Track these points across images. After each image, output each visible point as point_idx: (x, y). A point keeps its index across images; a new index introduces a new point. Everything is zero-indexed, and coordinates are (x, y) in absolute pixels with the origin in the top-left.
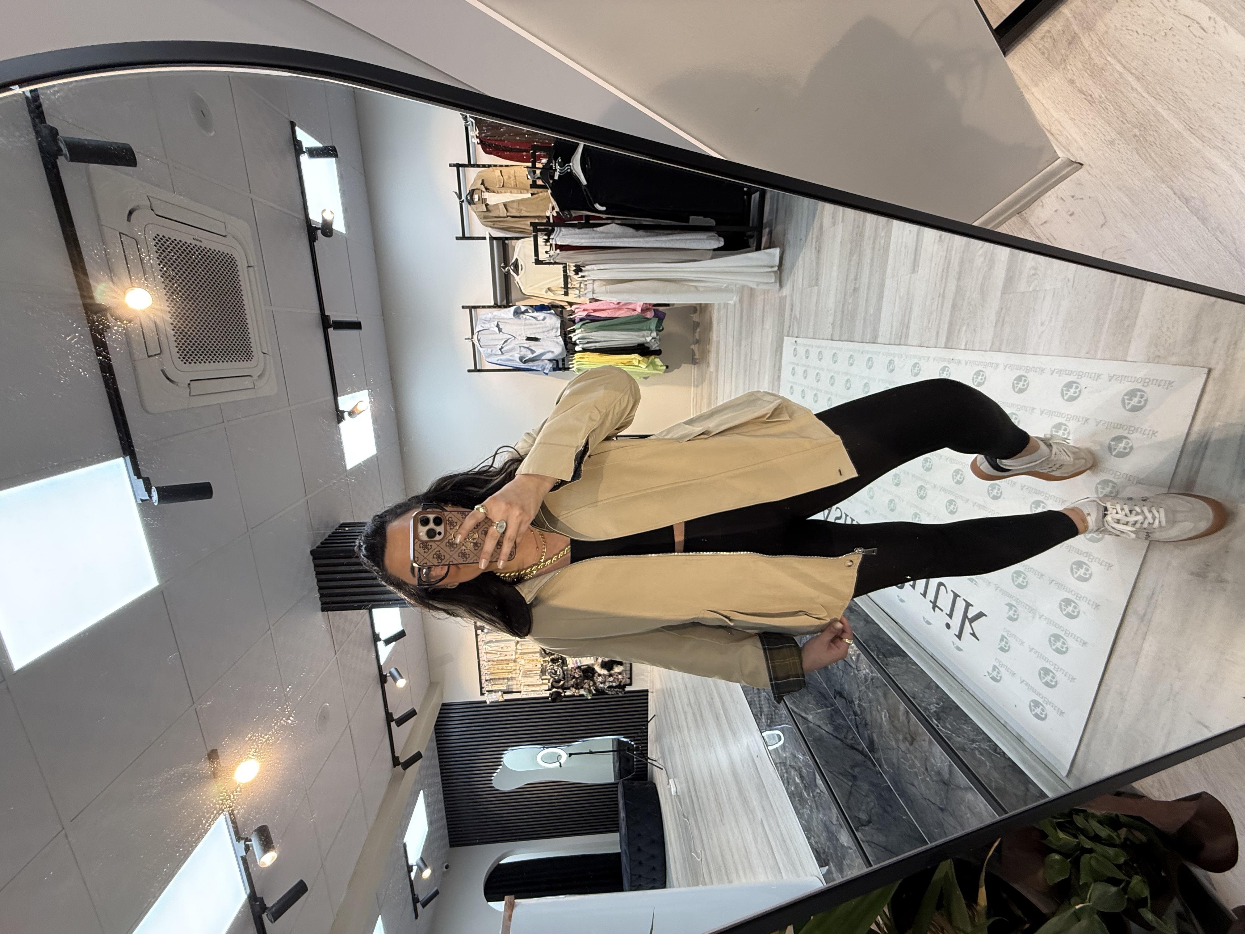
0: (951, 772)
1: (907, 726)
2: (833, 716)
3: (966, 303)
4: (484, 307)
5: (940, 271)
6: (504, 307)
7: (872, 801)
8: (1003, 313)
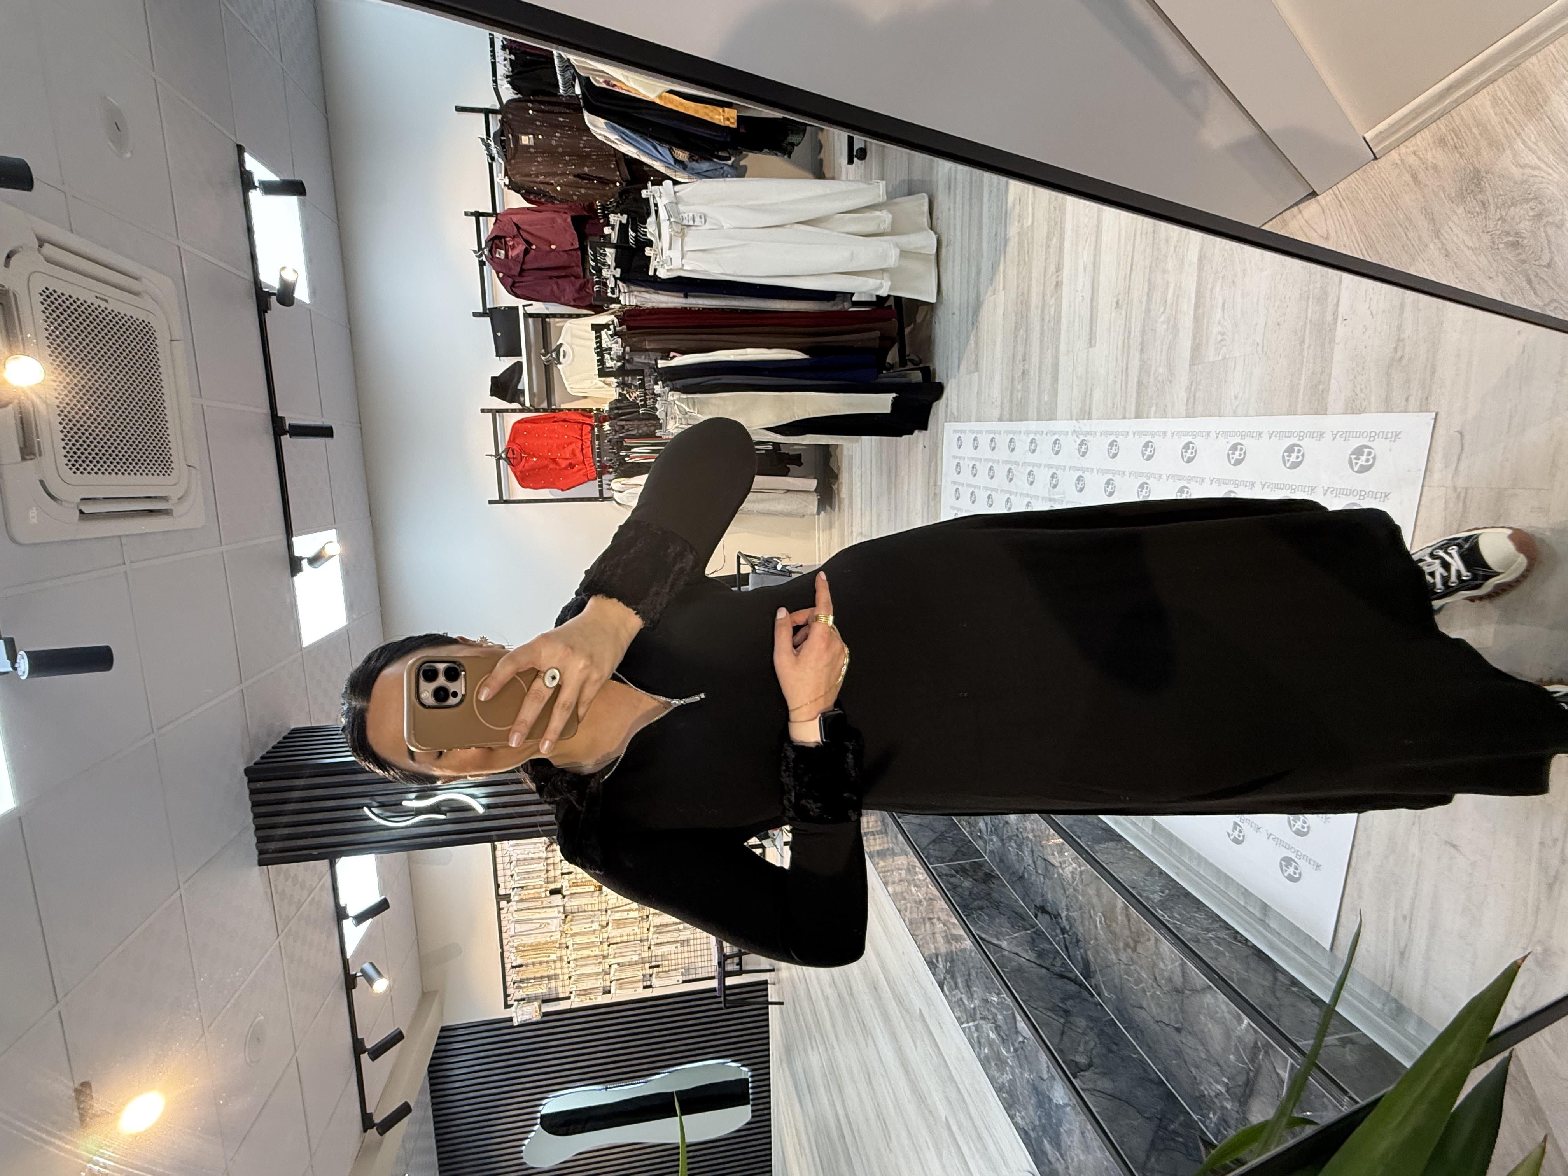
0: (1184, 973)
1: (1127, 927)
2: (1035, 939)
3: (1152, 379)
4: (514, 411)
5: (1120, 343)
6: (545, 410)
7: (1091, 1040)
8: (1193, 388)
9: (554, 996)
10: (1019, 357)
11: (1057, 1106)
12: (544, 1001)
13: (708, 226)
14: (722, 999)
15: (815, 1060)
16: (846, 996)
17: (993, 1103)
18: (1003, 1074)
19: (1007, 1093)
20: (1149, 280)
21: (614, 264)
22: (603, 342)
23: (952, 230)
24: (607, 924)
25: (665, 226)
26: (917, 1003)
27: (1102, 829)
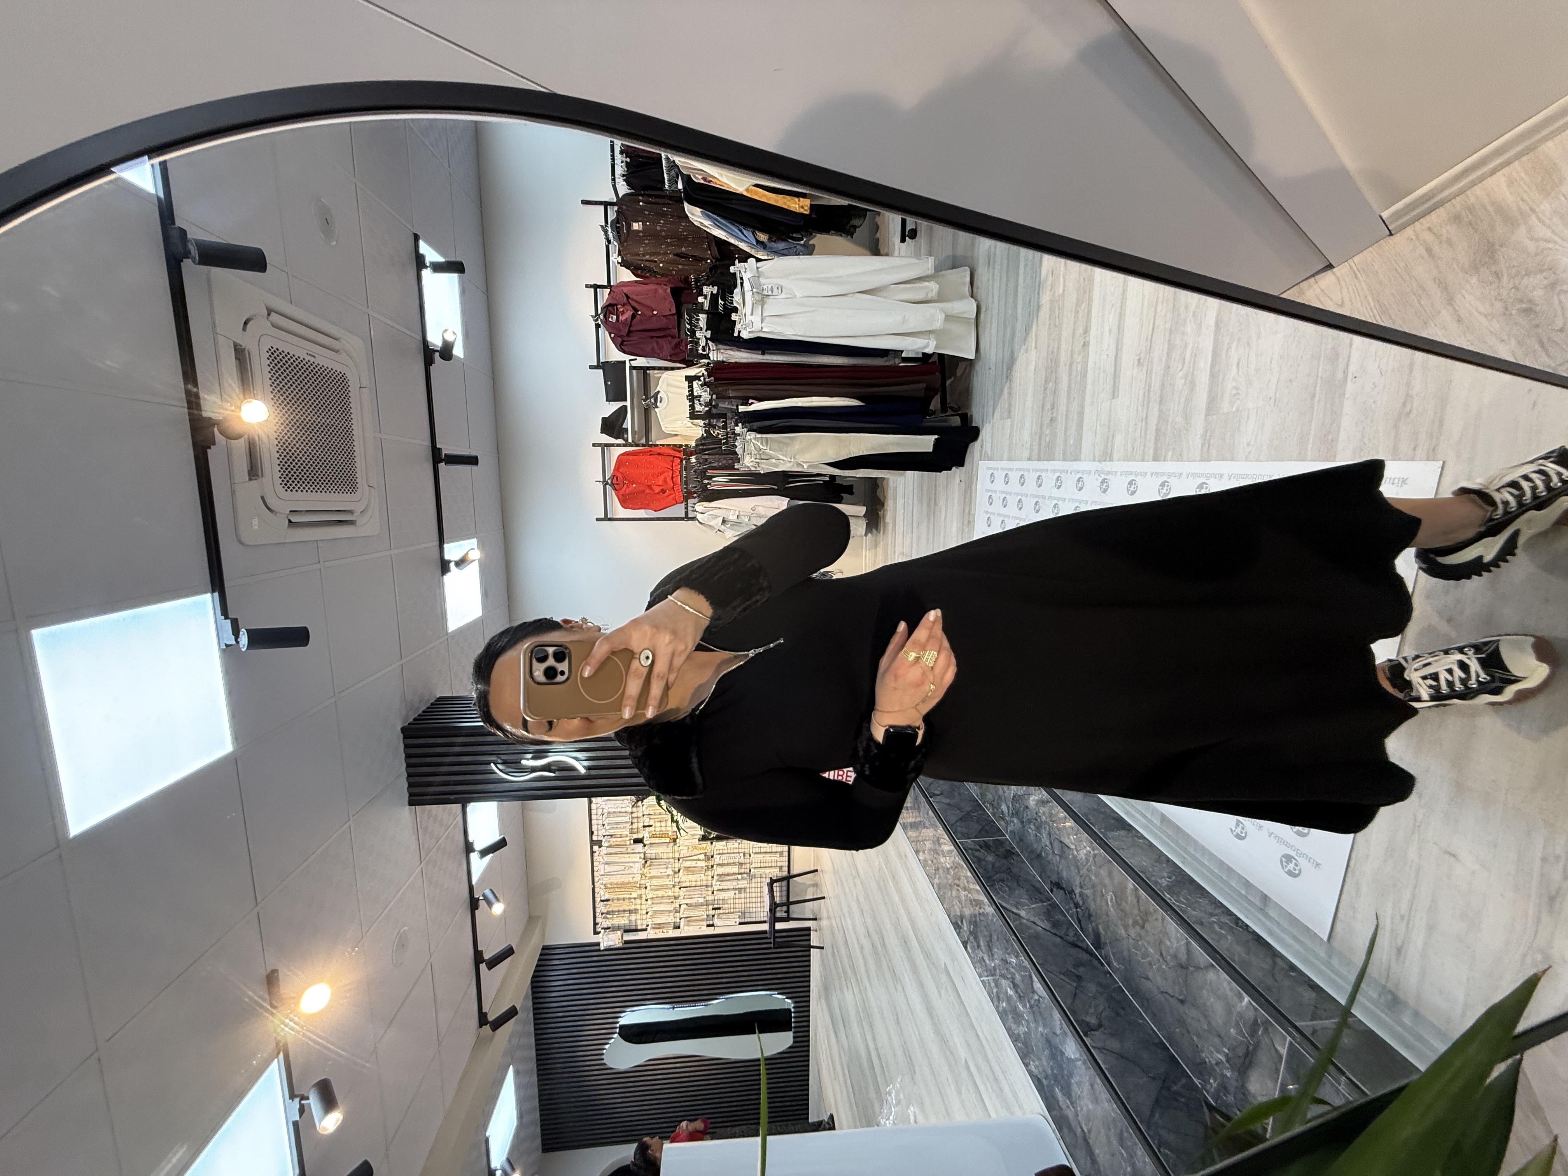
0: (1189, 952)
1: (1136, 907)
2: (1051, 910)
3: (1169, 427)
4: (618, 445)
5: (1141, 394)
6: (643, 445)
7: (1101, 1004)
8: (1208, 437)
9: (633, 928)
10: (1048, 406)
11: (1069, 1060)
12: (626, 931)
13: (783, 295)
14: (772, 940)
15: (850, 998)
16: (879, 946)
17: (1009, 1051)
18: (1019, 1026)
19: (1023, 1043)
20: (1169, 341)
21: (705, 328)
22: (695, 390)
23: (990, 297)
24: (679, 871)
25: (748, 295)
26: (943, 958)
27: (1114, 818)
